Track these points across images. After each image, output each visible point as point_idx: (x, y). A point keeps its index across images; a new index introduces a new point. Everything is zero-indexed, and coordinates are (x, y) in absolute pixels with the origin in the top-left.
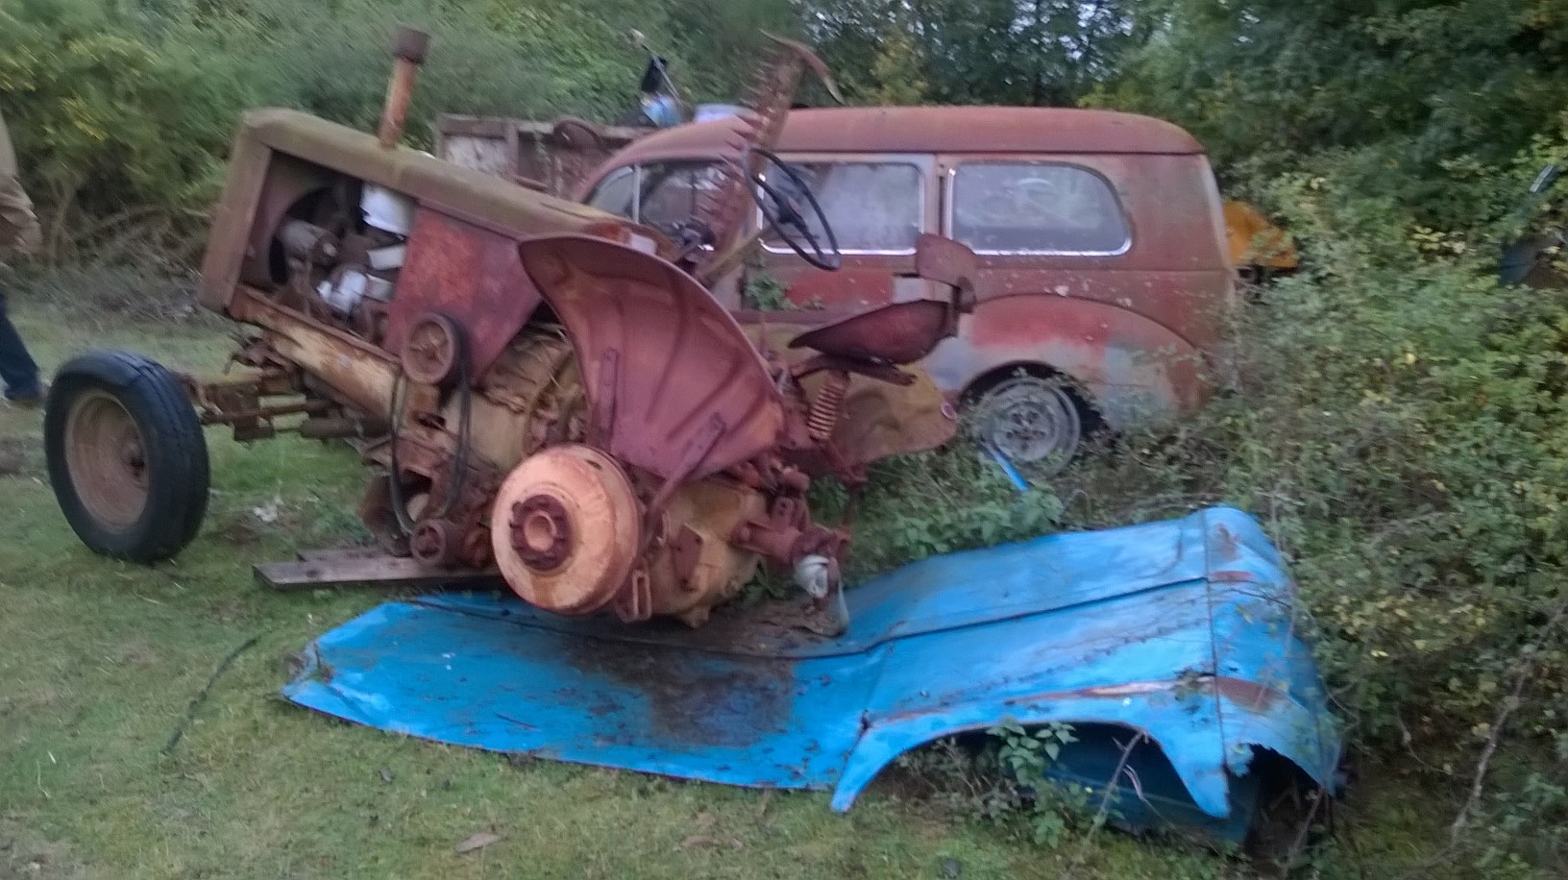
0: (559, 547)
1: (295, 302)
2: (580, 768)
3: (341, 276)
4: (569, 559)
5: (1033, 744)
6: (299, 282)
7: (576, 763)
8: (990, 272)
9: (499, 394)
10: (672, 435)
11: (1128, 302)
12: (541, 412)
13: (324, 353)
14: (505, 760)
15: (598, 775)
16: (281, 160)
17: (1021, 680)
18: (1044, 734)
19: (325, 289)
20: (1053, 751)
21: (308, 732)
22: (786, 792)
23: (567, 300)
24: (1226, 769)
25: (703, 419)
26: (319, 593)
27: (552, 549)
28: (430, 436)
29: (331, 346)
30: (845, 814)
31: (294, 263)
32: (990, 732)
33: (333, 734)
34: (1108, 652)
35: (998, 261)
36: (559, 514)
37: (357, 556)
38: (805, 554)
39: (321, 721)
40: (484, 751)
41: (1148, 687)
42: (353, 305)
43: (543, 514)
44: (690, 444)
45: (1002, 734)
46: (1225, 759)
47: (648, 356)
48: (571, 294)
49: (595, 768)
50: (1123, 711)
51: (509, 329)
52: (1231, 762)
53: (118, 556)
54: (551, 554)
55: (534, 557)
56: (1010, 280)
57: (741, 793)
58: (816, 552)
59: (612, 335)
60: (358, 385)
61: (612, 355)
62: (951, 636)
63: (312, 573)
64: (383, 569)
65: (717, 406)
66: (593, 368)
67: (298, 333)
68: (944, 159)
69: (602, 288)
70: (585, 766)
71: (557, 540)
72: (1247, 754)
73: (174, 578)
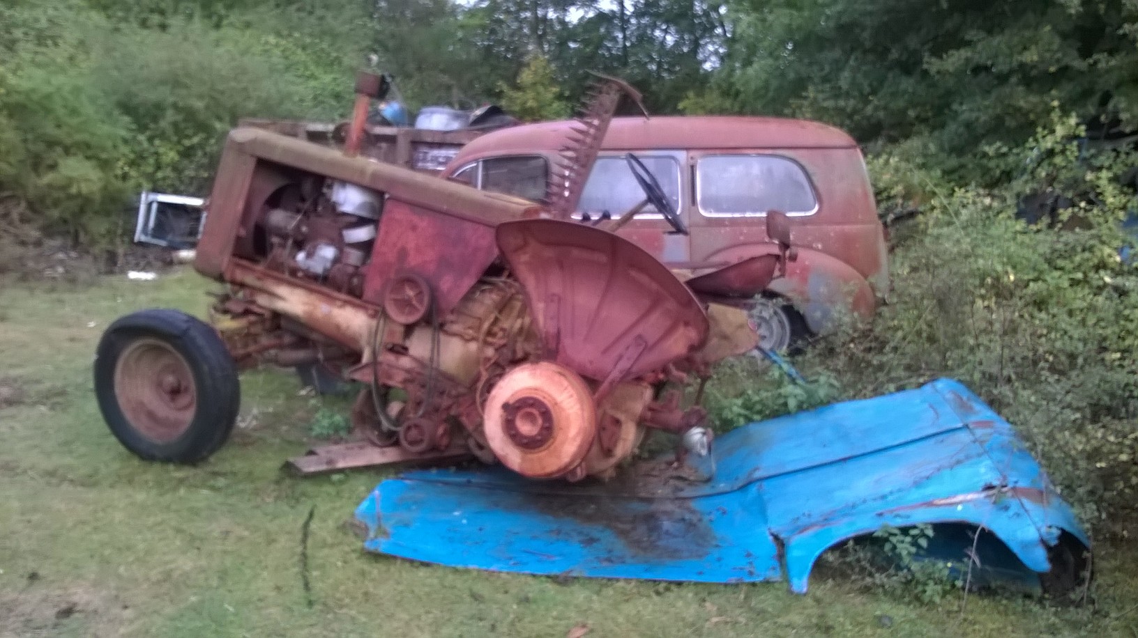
0: (545, 432)
1: (277, 267)
2: (605, 581)
3: (315, 247)
4: (552, 440)
5: (908, 539)
6: (280, 253)
7: (603, 578)
8: (728, 229)
9: (456, 328)
10: (606, 351)
11: (820, 246)
12: (490, 339)
13: (305, 304)
14: (549, 580)
15: (621, 584)
16: (265, 165)
17: (875, 500)
18: (913, 532)
19: (301, 256)
20: (923, 542)
21: (400, 572)
22: (754, 584)
23: (522, 262)
24: (1043, 542)
25: (629, 339)
26: (336, 477)
27: (539, 434)
28: (397, 359)
29: (313, 298)
30: (805, 595)
31: (275, 240)
32: (875, 534)
33: (422, 572)
34: (928, 478)
35: (733, 222)
36: (544, 410)
37: (352, 448)
38: (690, 426)
39: (407, 565)
40: (534, 576)
41: (970, 497)
42: (326, 270)
43: (529, 410)
44: (620, 357)
45: (886, 535)
46: (1040, 535)
47: (584, 298)
48: (524, 258)
49: (618, 580)
50: (959, 513)
51: (469, 282)
52: (1046, 537)
53: (167, 460)
54: (539, 438)
55: (525, 441)
56: (741, 234)
57: (722, 588)
58: (698, 424)
59: (556, 284)
60: (338, 327)
61: (556, 299)
62: (800, 475)
63: (330, 462)
64: (376, 456)
65: (639, 330)
66: (539, 307)
67: (282, 290)
68: (692, 153)
69: (549, 253)
70: (609, 580)
71: (543, 428)
72: (1056, 532)
73: (215, 474)
